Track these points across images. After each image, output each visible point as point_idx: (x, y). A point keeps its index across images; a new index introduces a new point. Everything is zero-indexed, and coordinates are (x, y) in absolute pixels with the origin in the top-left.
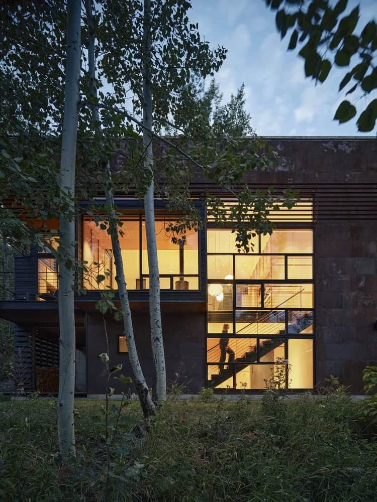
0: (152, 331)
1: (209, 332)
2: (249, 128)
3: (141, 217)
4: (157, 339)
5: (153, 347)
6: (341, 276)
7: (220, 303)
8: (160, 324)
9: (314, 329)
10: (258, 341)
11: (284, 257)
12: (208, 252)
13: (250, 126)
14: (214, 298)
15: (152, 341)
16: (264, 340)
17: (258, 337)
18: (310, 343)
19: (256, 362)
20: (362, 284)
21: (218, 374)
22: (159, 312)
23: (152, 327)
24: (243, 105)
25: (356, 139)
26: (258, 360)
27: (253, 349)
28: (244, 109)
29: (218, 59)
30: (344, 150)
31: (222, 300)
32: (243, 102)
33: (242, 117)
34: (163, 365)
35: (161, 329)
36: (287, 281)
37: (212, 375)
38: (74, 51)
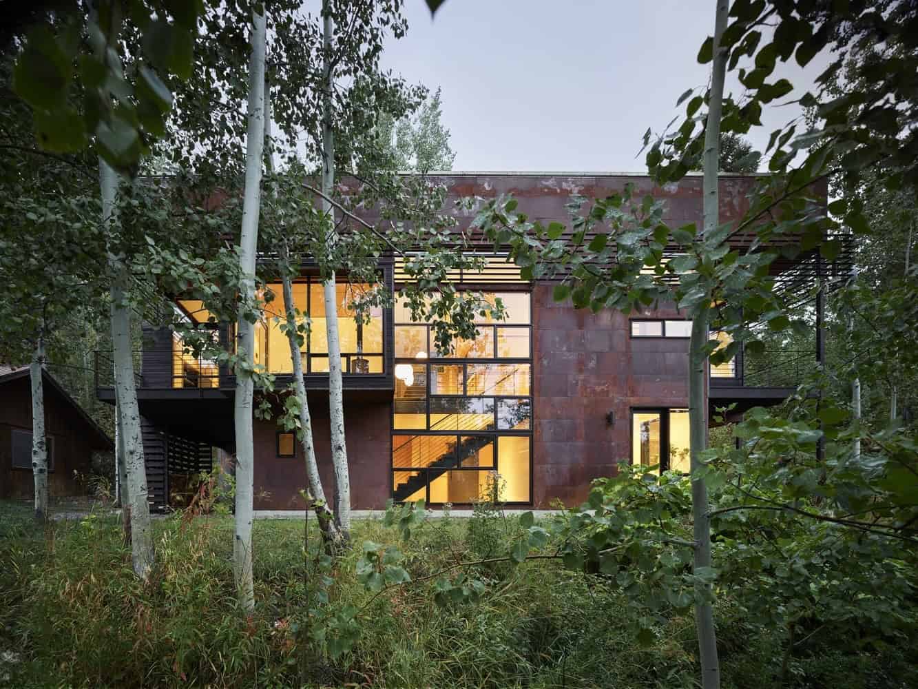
0: (333, 437)
1: (396, 427)
2: (447, 148)
3: (309, 278)
4: (340, 448)
5: (334, 459)
6: (565, 353)
7: (408, 388)
8: (342, 428)
9: (532, 424)
10: (459, 439)
11: (493, 328)
12: (396, 322)
13: (449, 146)
14: (402, 381)
15: (334, 450)
16: (466, 438)
17: (459, 434)
18: (525, 442)
19: (456, 467)
20: (592, 364)
21: (406, 482)
22: (341, 413)
23: (333, 432)
24: (439, 117)
25: (585, 176)
26: (459, 465)
27: (452, 449)
28: (440, 124)
29: (416, 99)
30: (569, 189)
31: (412, 383)
32: (439, 114)
33: (437, 133)
34: (347, 481)
35: (343, 435)
36: (496, 360)
37: (399, 485)
38: (257, 120)
